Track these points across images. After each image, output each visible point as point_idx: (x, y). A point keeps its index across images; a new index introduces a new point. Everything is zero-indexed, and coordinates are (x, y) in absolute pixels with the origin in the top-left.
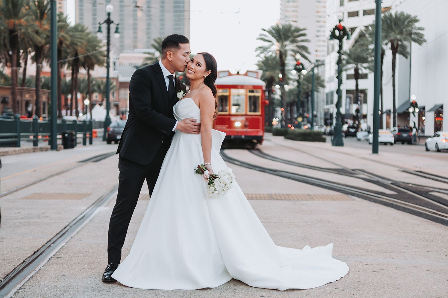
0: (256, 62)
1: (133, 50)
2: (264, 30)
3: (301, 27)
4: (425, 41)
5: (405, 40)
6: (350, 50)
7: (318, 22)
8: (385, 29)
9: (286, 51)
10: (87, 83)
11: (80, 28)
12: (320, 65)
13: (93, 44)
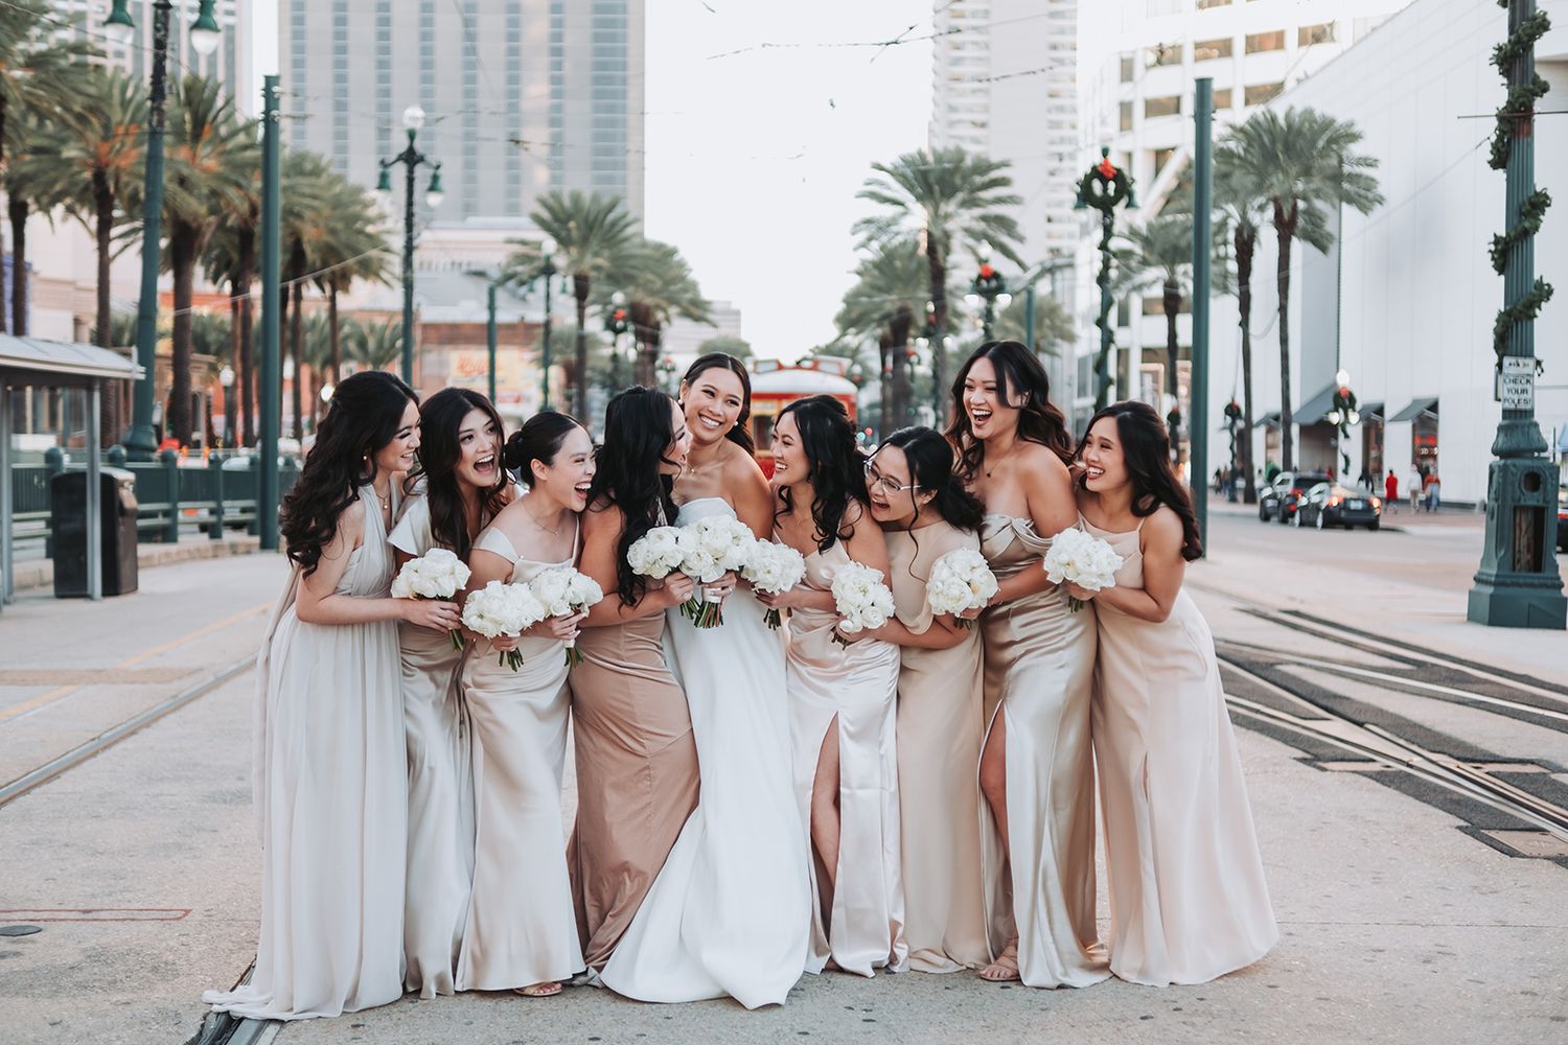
0: (856, 265)
1: (464, 219)
2: (881, 169)
3: (995, 158)
4: (1380, 200)
5: (1318, 196)
6: (1150, 226)
7: (1055, 125)
8: (1255, 162)
9: (947, 235)
10: (327, 328)
11: (308, 166)
12: (1060, 267)
13: (347, 211)
